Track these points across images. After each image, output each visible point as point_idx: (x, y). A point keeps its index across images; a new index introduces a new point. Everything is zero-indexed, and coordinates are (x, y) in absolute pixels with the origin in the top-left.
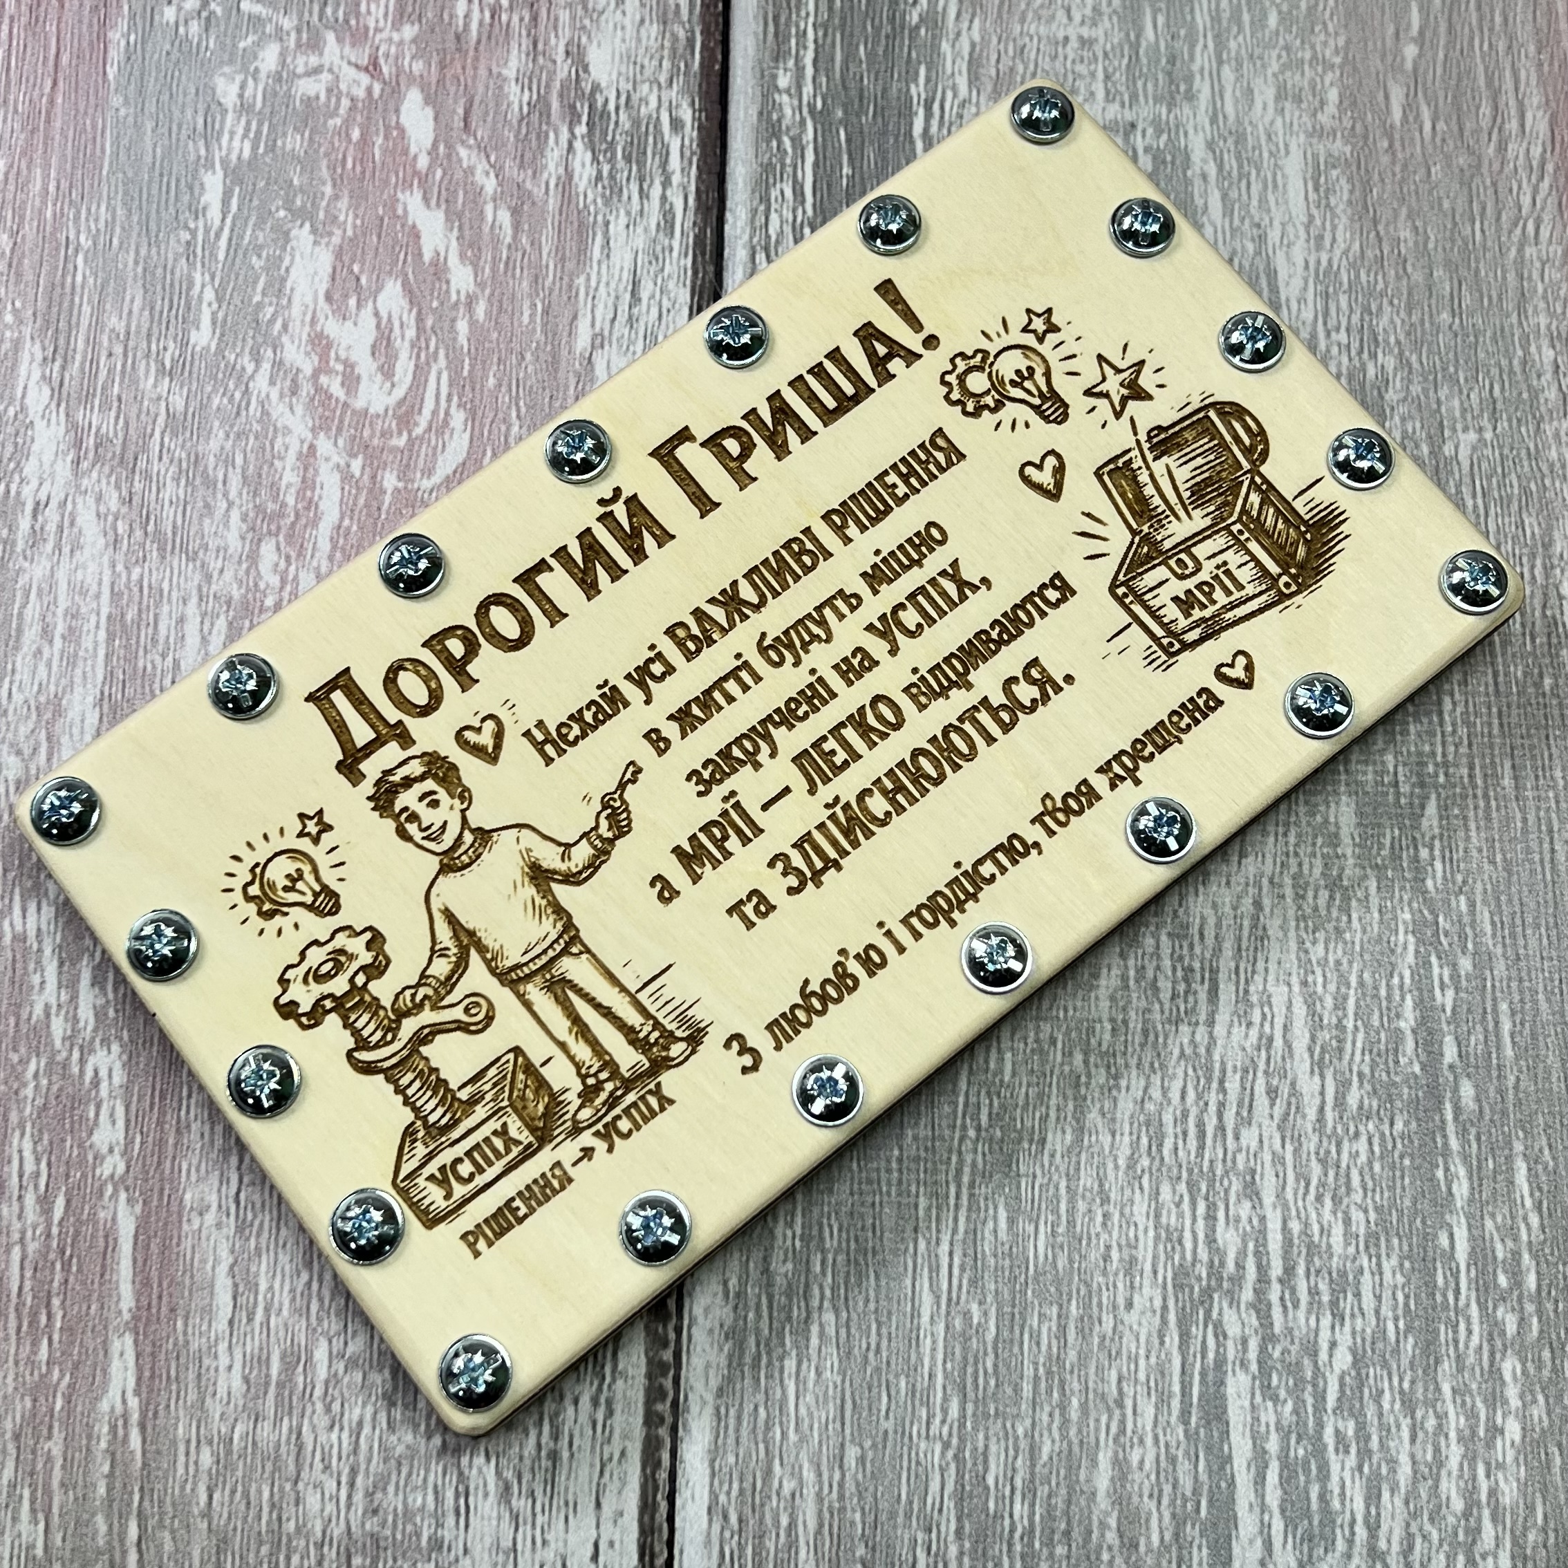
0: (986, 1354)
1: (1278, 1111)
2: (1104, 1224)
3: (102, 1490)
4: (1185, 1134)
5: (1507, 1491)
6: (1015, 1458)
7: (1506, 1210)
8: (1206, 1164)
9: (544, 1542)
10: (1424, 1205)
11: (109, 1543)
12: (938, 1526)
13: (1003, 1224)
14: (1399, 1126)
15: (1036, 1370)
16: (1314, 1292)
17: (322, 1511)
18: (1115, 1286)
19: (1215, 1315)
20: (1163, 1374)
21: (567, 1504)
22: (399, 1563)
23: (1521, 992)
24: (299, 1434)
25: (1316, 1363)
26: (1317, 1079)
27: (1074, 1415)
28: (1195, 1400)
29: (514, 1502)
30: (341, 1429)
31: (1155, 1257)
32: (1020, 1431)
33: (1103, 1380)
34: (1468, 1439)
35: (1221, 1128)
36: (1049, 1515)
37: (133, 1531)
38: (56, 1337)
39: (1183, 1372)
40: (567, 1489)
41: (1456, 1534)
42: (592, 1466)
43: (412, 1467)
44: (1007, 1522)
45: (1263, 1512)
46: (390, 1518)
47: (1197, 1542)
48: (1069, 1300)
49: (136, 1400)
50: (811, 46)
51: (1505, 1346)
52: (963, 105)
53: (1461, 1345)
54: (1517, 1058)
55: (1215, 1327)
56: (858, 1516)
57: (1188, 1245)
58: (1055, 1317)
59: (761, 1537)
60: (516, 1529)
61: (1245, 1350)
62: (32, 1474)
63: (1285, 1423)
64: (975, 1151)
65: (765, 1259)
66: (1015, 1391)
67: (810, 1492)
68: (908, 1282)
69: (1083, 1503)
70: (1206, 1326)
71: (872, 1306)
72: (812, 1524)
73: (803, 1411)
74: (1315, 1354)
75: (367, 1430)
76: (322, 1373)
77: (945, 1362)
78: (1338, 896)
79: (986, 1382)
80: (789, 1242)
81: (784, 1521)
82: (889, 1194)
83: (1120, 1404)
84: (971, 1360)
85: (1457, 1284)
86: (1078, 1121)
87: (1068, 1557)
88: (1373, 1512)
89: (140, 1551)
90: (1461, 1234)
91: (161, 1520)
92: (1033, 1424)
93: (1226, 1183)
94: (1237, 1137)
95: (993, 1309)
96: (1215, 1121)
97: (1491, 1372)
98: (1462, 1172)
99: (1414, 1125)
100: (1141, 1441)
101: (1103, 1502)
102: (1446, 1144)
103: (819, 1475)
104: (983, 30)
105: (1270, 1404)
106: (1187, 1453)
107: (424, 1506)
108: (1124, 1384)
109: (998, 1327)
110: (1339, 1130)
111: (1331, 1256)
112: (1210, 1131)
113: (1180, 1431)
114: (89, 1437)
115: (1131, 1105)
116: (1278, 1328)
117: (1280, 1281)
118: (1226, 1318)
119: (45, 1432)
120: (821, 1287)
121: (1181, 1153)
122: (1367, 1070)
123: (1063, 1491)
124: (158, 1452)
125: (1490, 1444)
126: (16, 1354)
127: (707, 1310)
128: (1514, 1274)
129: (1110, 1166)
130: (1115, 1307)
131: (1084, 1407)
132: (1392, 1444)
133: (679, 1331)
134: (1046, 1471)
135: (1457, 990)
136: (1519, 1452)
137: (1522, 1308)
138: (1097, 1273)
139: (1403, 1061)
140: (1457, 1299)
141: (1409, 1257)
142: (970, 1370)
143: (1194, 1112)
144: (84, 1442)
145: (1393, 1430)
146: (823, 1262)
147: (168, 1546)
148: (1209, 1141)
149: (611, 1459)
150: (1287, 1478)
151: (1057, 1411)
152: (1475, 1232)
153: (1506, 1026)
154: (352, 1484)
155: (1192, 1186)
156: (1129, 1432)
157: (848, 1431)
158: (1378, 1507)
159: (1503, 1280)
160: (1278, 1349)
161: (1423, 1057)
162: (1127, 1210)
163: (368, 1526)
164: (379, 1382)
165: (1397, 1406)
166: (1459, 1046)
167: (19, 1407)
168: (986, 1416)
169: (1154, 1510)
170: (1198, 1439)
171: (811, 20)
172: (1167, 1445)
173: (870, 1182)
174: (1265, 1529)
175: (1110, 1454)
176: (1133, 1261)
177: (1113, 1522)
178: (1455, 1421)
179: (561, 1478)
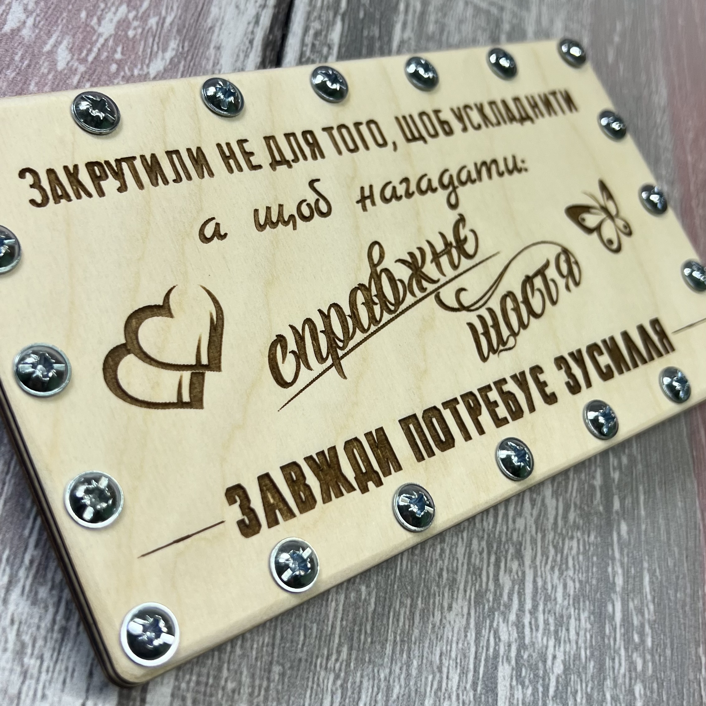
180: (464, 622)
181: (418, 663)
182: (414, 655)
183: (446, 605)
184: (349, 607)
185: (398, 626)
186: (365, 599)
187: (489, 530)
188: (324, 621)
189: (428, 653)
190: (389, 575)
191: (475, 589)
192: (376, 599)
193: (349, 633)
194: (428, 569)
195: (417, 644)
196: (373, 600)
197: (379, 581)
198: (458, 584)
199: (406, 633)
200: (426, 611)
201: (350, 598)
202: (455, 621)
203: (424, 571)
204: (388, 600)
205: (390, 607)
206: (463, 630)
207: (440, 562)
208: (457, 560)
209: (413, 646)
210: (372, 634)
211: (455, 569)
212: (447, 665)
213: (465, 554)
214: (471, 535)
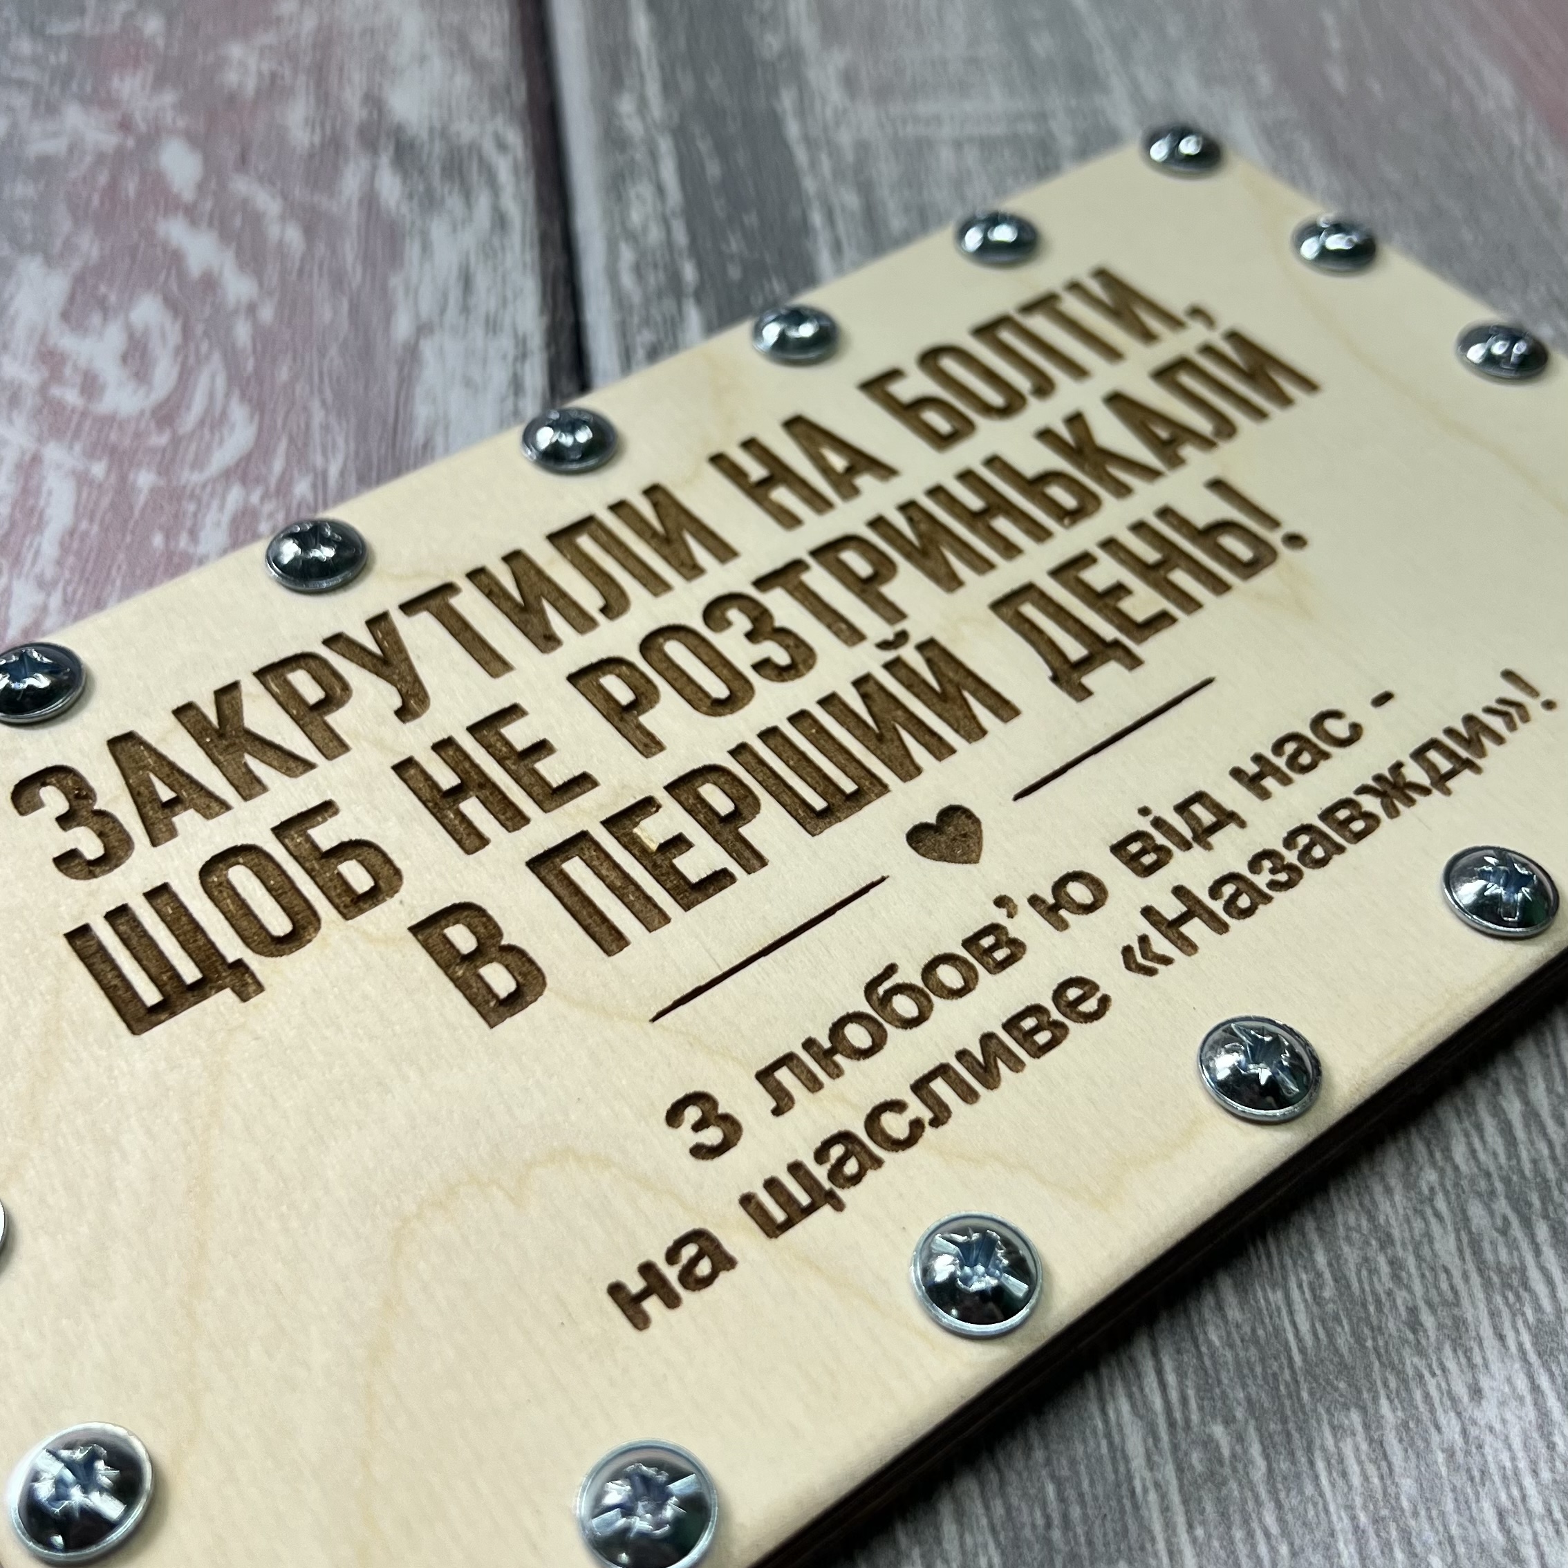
2: (1396, 1277)
8: (1527, 1167)
15: (1353, 1518)
18: (1444, 1370)
31: (1494, 1314)
33: (1472, 1520)
48: (1375, 1399)
58: (1359, 1428)
66: (1328, 1558)
77: (1190, 1527)
79: (1273, 1550)
95: (1252, 1429)
108: (1511, 1522)
109: (1267, 1457)
130: (1454, 1400)
138: (1407, 1352)
148: (1520, 1133)
155: (1519, 1204)
162: (1426, 1251)
176: (1459, 1325)
180: (1531, 1413)
181: (1443, 1560)
182: (1424, 1544)
183: (1461, 1390)
184: (1199, 1488)
185: (1350, 1488)
186: (1234, 1456)
187: (1500, 1168)
188: (1142, 1548)
189: (1460, 1525)
190: (1275, 1375)
191: (1526, 1322)
192: (1262, 1443)
193: (1222, 1554)
194: (1375, 1323)
195: (1423, 1513)
196: (1255, 1450)
197: (1254, 1396)
198: (1472, 1327)
199: (1379, 1496)
200: (1412, 1425)
201: (1191, 1467)
202: (1504, 1422)
203: (1366, 1331)
204: (1296, 1435)
205: (1309, 1449)
206: (1536, 1435)
207: (1401, 1296)
208: (1447, 1271)
209: (1412, 1523)
210: (1285, 1532)
211: (1449, 1296)
212: (1529, 1537)
213: (1460, 1251)
214: (1458, 1196)
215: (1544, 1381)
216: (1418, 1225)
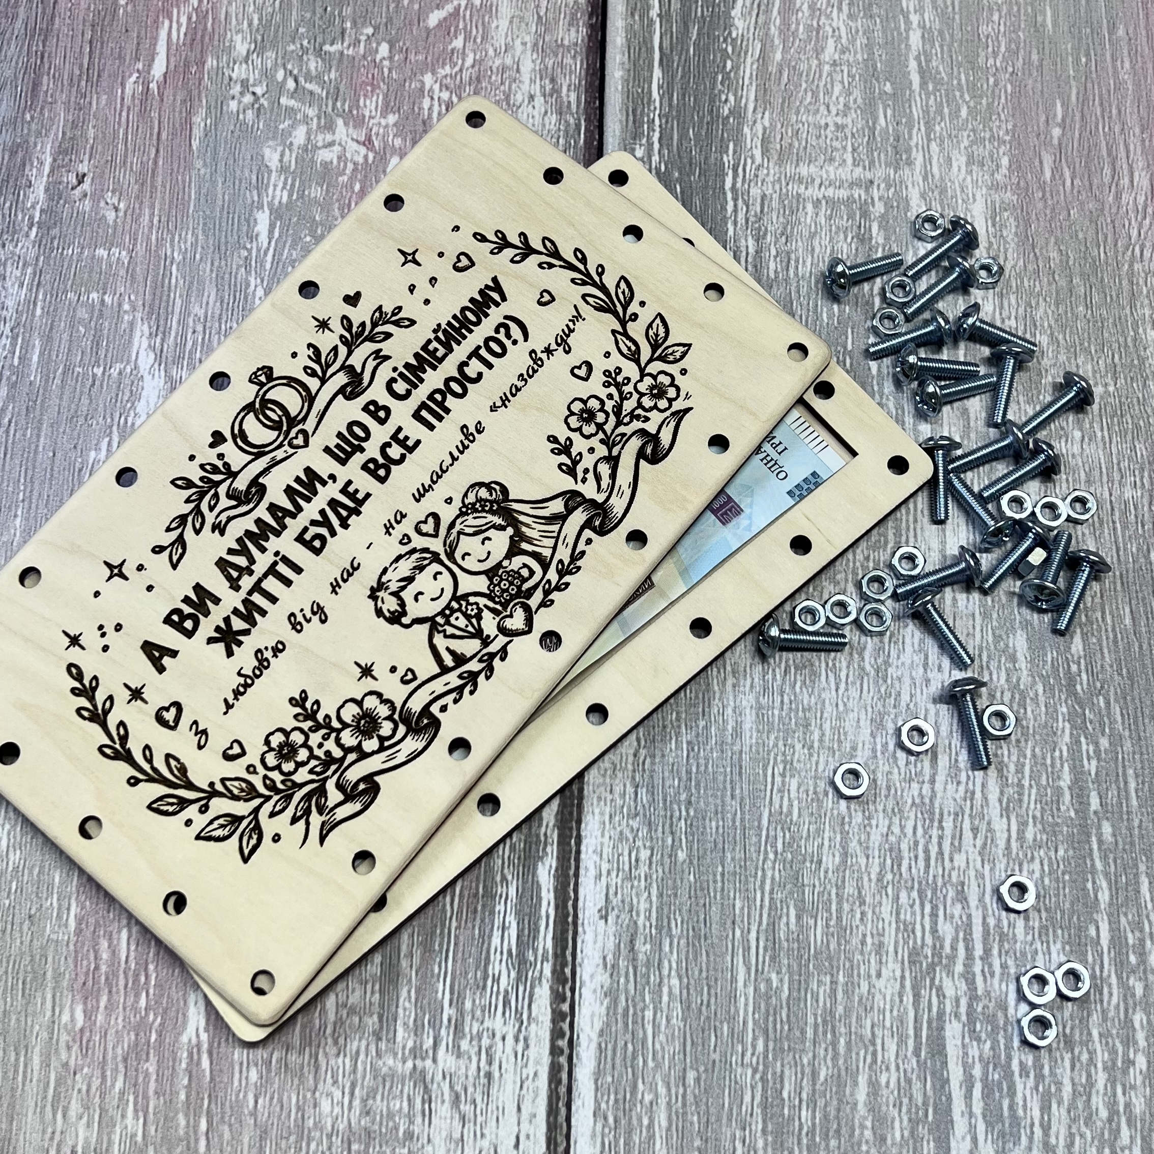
0: (781, 1008)
1: (979, 842)
2: (862, 919)
3: (183, 1096)
4: (916, 857)
5: (1137, 1105)
6: (802, 1079)
7: (1134, 910)
8: (931, 878)
9: (482, 1135)
10: (1079, 907)
11: (187, 1133)
12: (750, 1125)
13: (793, 920)
14: (1061, 853)
15: (816, 1019)
16: (1004, 966)
17: (332, 1112)
18: (869, 962)
19: (937, 982)
20: (902, 1022)
21: (498, 1108)
22: (384, 1148)
23: (1142, 762)
24: (316, 1059)
25: (1006, 1016)
26: (1005, 820)
27: (842, 1049)
28: (924, 1040)
29: (462, 1107)
30: (345, 1056)
31: (896, 942)
32: (805, 1061)
33: (861, 1026)
34: (1110, 1068)
35: (941, 853)
36: (826, 1117)
37: (203, 1125)
38: (151, 991)
39: (916, 1021)
40: (497, 1098)
41: (1103, 1134)
42: (515, 1082)
43: (392, 1082)
44: (797, 1123)
45: (971, 1117)
46: (378, 1118)
47: (926, 1137)
48: (838, 972)
49: (206, 1035)
50: (657, 129)
51: (1135, 1004)
52: (758, 169)
53: (1105, 1004)
54: (1140, 806)
55: (938, 991)
56: (695, 1118)
57: (919, 934)
58: (828, 983)
59: (629, 1132)
60: (463, 1126)
61: (958, 1006)
62: (135, 1085)
63: (985, 1056)
64: (774, 868)
65: (631, 942)
66: (802, 1033)
67: (663, 1101)
68: (729, 958)
69: (848, 1110)
70: (931, 989)
71: (704, 974)
72: (664, 1123)
73: (658, 1046)
74: (1006, 1010)
75: (362, 1057)
76: (332, 1016)
77: (754, 1013)
78: (1017, 696)
79: (782, 1028)
80: (647, 930)
81: (646, 1122)
82: (715, 898)
83: (873, 1044)
84: (772, 1012)
85: (1102, 962)
86: (843, 848)
87: (839, 1148)
88: (1046, 1118)
89: (208, 1139)
90: (1104, 927)
91: (222, 1118)
92: (814, 1057)
93: (944, 891)
94: (952, 860)
95: (787, 977)
96: (936, 849)
97: (1125, 1022)
98: (1104, 884)
99: (1071, 852)
100: (888, 1069)
101: (862, 1109)
102: (1093, 865)
103: (669, 1090)
104: (771, 119)
105: (975, 1043)
106: (919, 1077)
107: (401, 1108)
108: (876, 1029)
109: (790, 990)
110: (1021, 855)
111: (1016, 942)
112: (933, 855)
113: (914, 1061)
114: (174, 1060)
115: (879, 838)
116: (980, 993)
117: (981, 958)
118: (945, 984)
119: (144, 1057)
120: (670, 961)
121: (913, 870)
122: (1038, 815)
123: (835, 1103)
124: (221, 1071)
125: (1125, 1072)
126: (125, 1002)
127: (592, 976)
128: (1141, 954)
129: (866, 879)
130: (869, 976)
131: (848, 1043)
132: (1058, 1071)
133: (573, 990)
134: (823, 1088)
135: (1099, 760)
136: (1145, 1078)
137: (1146, 978)
138: (857, 953)
139: (1063, 808)
140: (1102, 972)
141: (1068, 943)
142: (771, 1019)
143: (922, 842)
144: (171, 1064)
145: (1059, 1061)
146: (671, 944)
147: (227, 1136)
148: (932, 863)
149: (527, 1078)
150: (987, 1094)
151: (830, 1048)
152: (1114, 926)
153: (1132, 785)
154: (352, 1094)
155: (921, 893)
156: (879, 1063)
157: (688, 1060)
158: (1049, 1116)
159: (1133, 959)
160: (981, 1006)
161: (1077, 806)
162: (877, 909)
163: (363, 1123)
164: (370, 1023)
165: (1062, 1045)
166: (1101, 798)
167: (126, 1040)
168: (782, 1050)
169: (897, 1115)
170: (925, 1068)
171: (657, 112)
172: (905, 1071)
173: (702, 889)
174: (972, 1129)
175: (866, 1076)
176: (881, 945)
177: (869, 1124)
178: (1102, 1056)
179: (494, 1091)
215: (907, 974)
216: (878, 897)
